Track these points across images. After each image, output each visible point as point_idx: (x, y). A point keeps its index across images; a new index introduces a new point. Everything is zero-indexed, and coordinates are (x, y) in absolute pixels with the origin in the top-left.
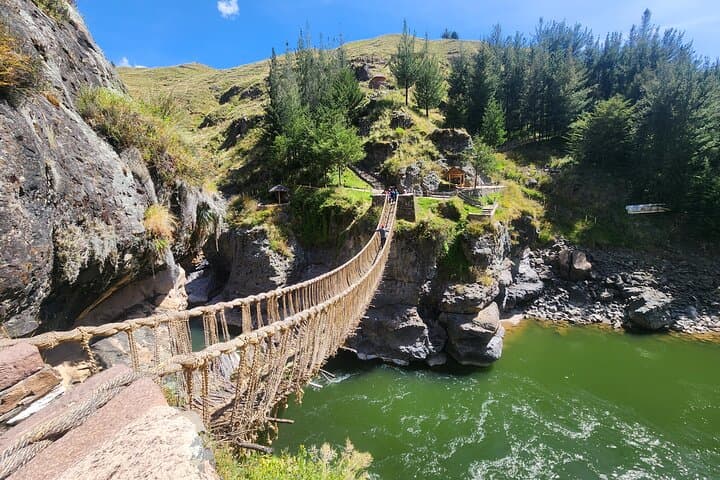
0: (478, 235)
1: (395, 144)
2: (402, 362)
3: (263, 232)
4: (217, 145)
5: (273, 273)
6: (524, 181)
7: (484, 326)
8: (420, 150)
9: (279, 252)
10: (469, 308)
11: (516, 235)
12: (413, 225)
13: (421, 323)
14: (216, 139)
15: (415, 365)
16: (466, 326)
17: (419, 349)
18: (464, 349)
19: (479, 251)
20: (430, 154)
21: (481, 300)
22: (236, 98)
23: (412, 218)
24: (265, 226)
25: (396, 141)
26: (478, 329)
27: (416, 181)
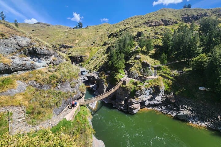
0: (137, 90)
1: (133, 64)
2: (119, 109)
3: (104, 81)
4: (105, 52)
5: (104, 89)
6: (170, 75)
7: (133, 107)
8: (138, 67)
9: (106, 85)
10: (132, 103)
11: (154, 90)
12: (125, 86)
13: (124, 104)
14: (104, 51)
15: (121, 110)
16: (130, 106)
17: (122, 108)
18: (129, 110)
19: (137, 93)
20: (140, 68)
21: (134, 102)
22: (112, 36)
23: (125, 85)
24: (104, 80)
25: (134, 64)
26: (132, 107)
27: (133, 75)
